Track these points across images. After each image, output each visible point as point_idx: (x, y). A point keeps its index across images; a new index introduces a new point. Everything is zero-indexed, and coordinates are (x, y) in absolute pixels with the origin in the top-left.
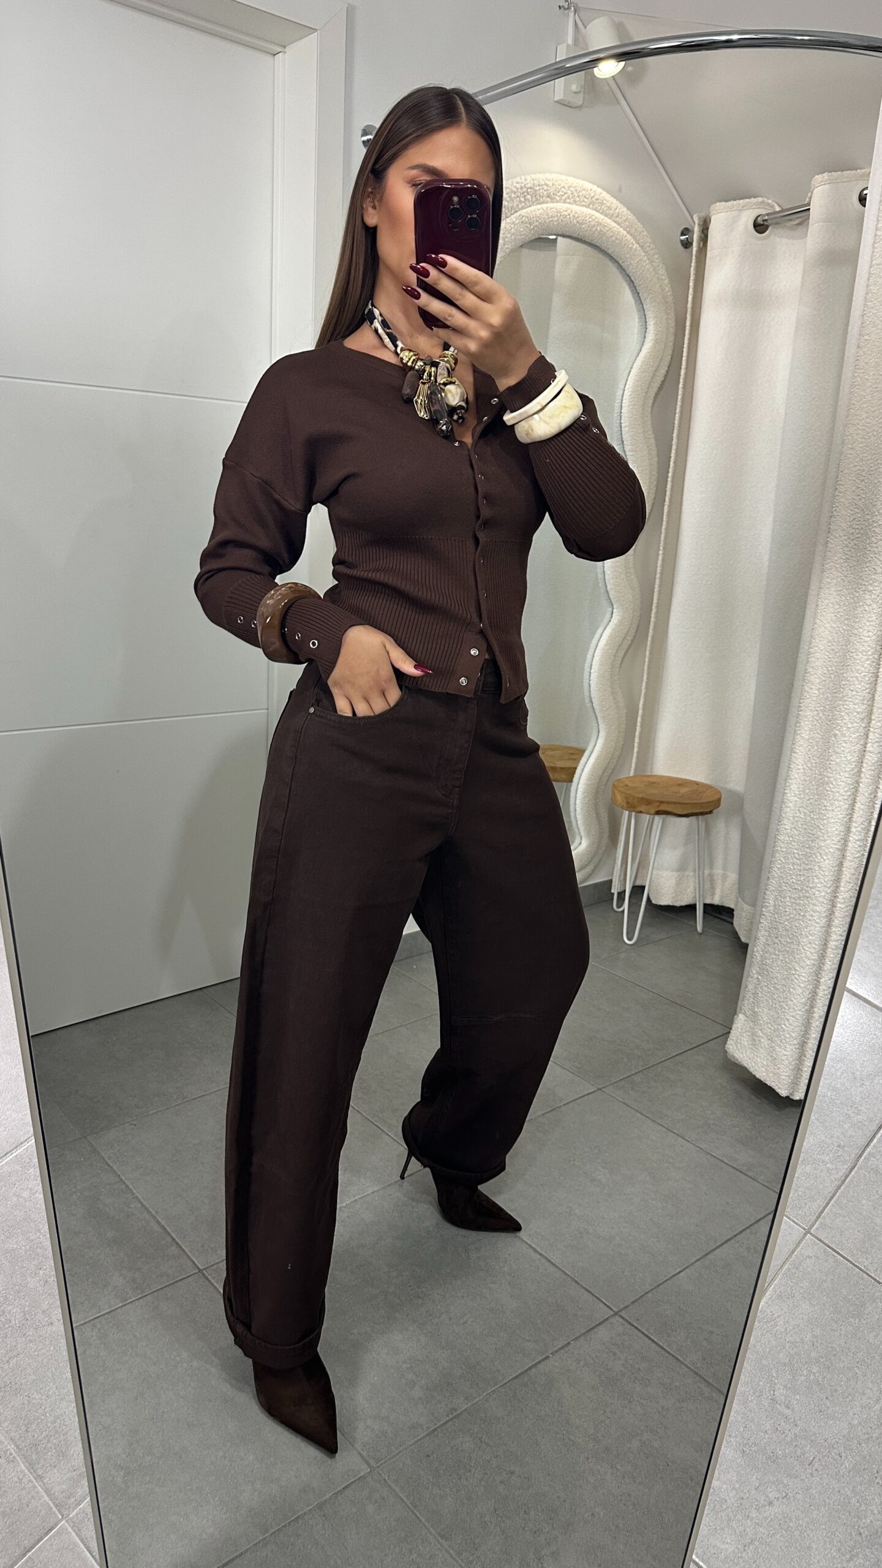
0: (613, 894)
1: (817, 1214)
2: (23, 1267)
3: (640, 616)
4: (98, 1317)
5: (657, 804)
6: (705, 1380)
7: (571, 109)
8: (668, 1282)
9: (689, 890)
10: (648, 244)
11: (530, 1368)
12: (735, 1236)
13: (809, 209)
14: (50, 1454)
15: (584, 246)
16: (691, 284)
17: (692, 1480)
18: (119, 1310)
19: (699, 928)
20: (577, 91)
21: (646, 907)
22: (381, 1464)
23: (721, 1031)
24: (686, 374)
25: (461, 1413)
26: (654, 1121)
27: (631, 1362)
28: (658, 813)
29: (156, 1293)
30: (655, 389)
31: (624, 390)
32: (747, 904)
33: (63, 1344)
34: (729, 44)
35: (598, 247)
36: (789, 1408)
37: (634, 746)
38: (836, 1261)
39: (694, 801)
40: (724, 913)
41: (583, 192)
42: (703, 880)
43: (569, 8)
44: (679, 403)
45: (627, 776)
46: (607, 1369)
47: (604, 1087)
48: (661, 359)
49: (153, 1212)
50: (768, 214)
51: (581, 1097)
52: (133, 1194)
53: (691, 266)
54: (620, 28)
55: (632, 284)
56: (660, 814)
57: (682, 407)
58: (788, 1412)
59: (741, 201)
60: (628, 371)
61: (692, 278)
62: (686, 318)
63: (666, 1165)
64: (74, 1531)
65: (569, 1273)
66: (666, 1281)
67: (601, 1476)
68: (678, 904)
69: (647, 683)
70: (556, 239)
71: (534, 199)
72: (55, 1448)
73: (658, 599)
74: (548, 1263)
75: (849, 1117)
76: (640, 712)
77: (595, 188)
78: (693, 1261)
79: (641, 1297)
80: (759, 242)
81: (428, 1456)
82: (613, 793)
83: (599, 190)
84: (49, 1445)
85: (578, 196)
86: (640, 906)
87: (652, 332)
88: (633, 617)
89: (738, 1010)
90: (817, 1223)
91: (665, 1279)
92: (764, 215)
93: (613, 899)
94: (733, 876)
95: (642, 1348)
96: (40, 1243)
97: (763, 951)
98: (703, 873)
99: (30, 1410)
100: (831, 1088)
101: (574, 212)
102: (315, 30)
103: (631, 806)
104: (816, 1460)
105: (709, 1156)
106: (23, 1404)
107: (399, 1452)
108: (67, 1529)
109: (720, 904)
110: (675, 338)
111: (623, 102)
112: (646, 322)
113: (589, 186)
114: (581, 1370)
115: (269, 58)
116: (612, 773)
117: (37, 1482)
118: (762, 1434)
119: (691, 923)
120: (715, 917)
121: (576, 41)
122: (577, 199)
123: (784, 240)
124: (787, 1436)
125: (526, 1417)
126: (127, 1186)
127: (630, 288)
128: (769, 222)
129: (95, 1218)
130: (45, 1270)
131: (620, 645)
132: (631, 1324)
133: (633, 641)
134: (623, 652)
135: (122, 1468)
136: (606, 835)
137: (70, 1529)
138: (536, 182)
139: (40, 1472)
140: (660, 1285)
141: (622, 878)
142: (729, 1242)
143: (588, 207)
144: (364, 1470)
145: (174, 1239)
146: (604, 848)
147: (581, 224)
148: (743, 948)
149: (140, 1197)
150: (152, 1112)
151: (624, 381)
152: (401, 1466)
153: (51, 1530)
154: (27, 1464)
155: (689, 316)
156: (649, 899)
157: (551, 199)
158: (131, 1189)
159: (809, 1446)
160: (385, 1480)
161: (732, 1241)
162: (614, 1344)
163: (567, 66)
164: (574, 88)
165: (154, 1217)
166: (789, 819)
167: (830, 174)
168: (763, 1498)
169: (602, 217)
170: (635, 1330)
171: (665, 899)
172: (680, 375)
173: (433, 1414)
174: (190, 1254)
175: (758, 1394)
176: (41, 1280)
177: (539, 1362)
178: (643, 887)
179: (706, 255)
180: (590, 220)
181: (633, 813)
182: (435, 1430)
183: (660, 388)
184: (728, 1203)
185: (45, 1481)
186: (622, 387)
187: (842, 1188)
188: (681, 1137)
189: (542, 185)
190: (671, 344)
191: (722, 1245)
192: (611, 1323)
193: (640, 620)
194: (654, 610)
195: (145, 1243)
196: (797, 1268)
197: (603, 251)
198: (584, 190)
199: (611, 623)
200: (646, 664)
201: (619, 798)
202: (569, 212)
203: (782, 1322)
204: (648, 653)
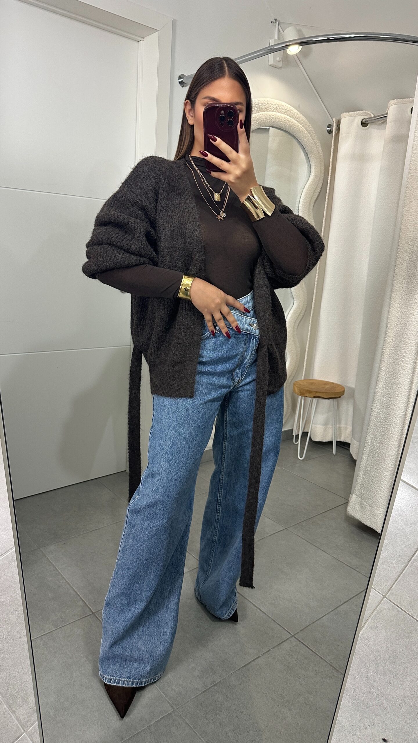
0: (293, 436)
1: (389, 588)
2: (8, 610)
3: (307, 304)
4: (44, 635)
5: (315, 393)
6: (335, 668)
7: (276, 68)
8: (318, 621)
9: (329, 434)
10: (312, 131)
11: (251, 662)
12: (350, 599)
13: (387, 116)
14: (18, 701)
15: (282, 132)
16: (332, 150)
17: (328, 716)
18: (53, 632)
19: (334, 452)
20: (279, 60)
21: (309, 442)
22: (179, 707)
23: (344, 501)
24: (329, 192)
25: (217, 684)
26: (312, 544)
27: (299, 659)
28: (315, 397)
29: (72, 624)
30: (314, 199)
31: (300, 199)
32: (356, 441)
33: (26, 647)
34: (350, 39)
35: (289, 132)
36: (375, 682)
37: (304, 365)
38: (398, 611)
39: (332, 392)
40: (346, 445)
41: (282, 107)
42: (336, 430)
43: (276, 22)
44: (326, 205)
45: (300, 379)
46: (288, 663)
47: (289, 528)
48: (318, 185)
49: (71, 585)
50: (368, 118)
51: (277, 532)
52: (62, 576)
53: (332, 142)
54: (299, 32)
55: (304, 150)
56: (316, 398)
57: (327, 207)
58: (375, 684)
59: (356, 112)
60: (302, 190)
61: (332, 147)
62: (330, 166)
63: (317, 565)
64: (30, 738)
65: (270, 616)
66: (317, 620)
67: (285, 714)
68: (324, 441)
69: (310, 336)
70: (269, 129)
71: (259, 110)
72: (21, 698)
73: (316, 297)
74: (260, 612)
75: (405, 542)
76: (307, 349)
77: (287, 105)
78: (330, 611)
79: (305, 628)
80: (364, 131)
81: (201, 704)
82: (294, 388)
83: (289, 106)
84: (18, 696)
85: (279, 109)
86: (306, 442)
87: (313, 172)
88: (304, 305)
89: (352, 492)
90: (389, 592)
91: (316, 620)
92: (366, 119)
93: (293, 438)
94: (350, 428)
95: (305, 653)
96: (17, 598)
97: (365, 464)
98: (336, 426)
99: (10, 679)
100: (396, 528)
101: (277, 116)
102: (158, 30)
103: (302, 394)
104: (388, 707)
105: (338, 561)
106: (7, 676)
107: (187, 702)
108: (26, 737)
109: (344, 441)
110: (324, 175)
111: (301, 66)
112: (311, 168)
113: (284, 104)
114: (276, 663)
115: (136, 43)
116: (293, 378)
117: (12, 714)
118: (362, 694)
119: (331, 450)
120: (343, 447)
121: (279, 38)
122: (279, 110)
123: (376, 130)
124: (374, 695)
125: (249, 685)
126: (59, 572)
127: (303, 151)
128: (369, 122)
129: (43, 587)
130: (18, 611)
131: (297, 318)
132: (300, 641)
133: (303, 316)
134: (299, 321)
135: (54, 708)
136: (290, 408)
137: (27, 737)
138: (260, 102)
139: (14, 709)
140: (314, 622)
141: (298, 428)
142: (347, 603)
143: (284, 113)
144: (171, 710)
145: (81, 598)
146: (289, 414)
147: (281, 121)
148: (355, 462)
149: (65, 577)
150: (72, 537)
151: (300, 195)
152: (188, 708)
153: (18, 737)
154: (8, 706)
155: (331, 165)
156: (310, 438)
157: (267, 110)
158: (61, 574)
159: (385, 700)
160: (180, 715)
161: (349, 602)
162: (291, 651)
163: (275, 48)
164: (278, 59)
165: (72, 587)
166: (377, 401)
167: (397, 100)
168: (362, 725)
169: (291, 118)
170: (302, 644)
171: (317, 439)
172: (326, 193)
173: (204, 683)
174: (88, 605)
175: (360, 675)
176: (16, 616)
177: (256, 659)
178: (308, 433)
179: (339, 137)
180: (285, 120)
181: (303, 397)
182: (205, 691)
183: (317, 198)
184: (347, 584)
185: (16, 714)
186: (299, 197)
187: (401, 576)
188: (325, 552)
189: (262, 103)
190: (322, 178)
191: (344, 603)
192: (290, 641)
193: (307, 307)
194: (314, 302)
195: (67, 599)
196: (379, 614)
197: (291, 134)
198: (282, 106)
199: (293, 308)
200: (310, 327)
201: (297, 390)
202: (275, 116)
203: (372, 640)
204: (310, 322)
